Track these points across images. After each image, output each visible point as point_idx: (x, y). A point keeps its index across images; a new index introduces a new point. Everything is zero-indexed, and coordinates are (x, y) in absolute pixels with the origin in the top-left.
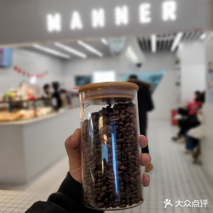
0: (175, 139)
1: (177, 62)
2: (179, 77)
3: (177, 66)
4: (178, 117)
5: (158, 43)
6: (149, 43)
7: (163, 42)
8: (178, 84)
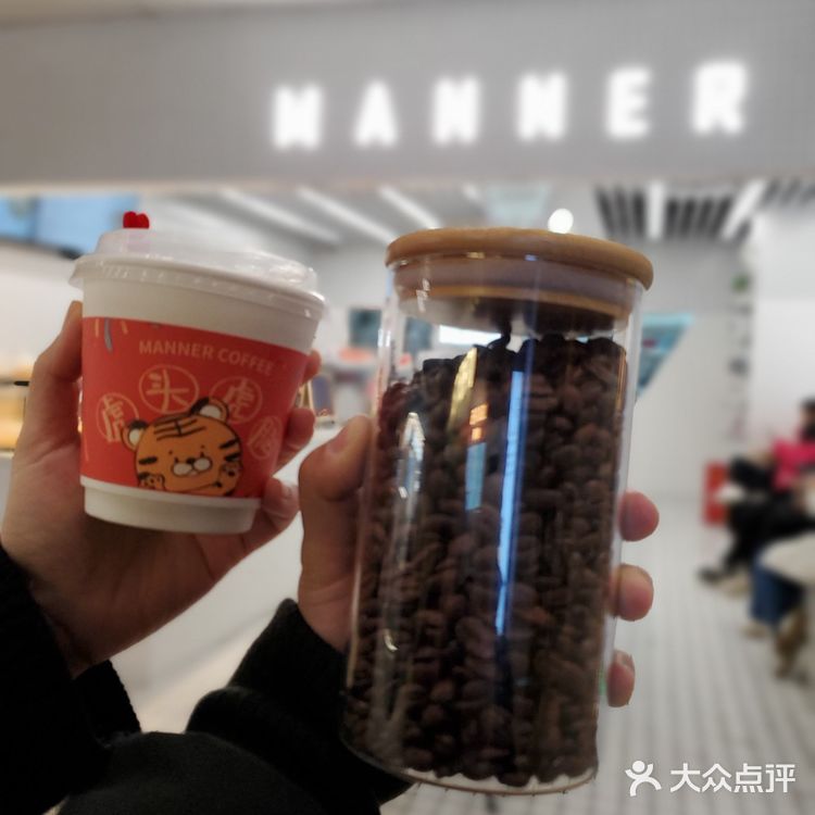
0: (710, 577)
1: (743, 283)
2: (746, 341)
3: (741, 299)
4: (731, 493)
5: (672, 209)
6: (639, 205)
7: (690, 206)
8: (739, 367)
